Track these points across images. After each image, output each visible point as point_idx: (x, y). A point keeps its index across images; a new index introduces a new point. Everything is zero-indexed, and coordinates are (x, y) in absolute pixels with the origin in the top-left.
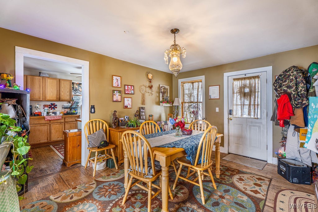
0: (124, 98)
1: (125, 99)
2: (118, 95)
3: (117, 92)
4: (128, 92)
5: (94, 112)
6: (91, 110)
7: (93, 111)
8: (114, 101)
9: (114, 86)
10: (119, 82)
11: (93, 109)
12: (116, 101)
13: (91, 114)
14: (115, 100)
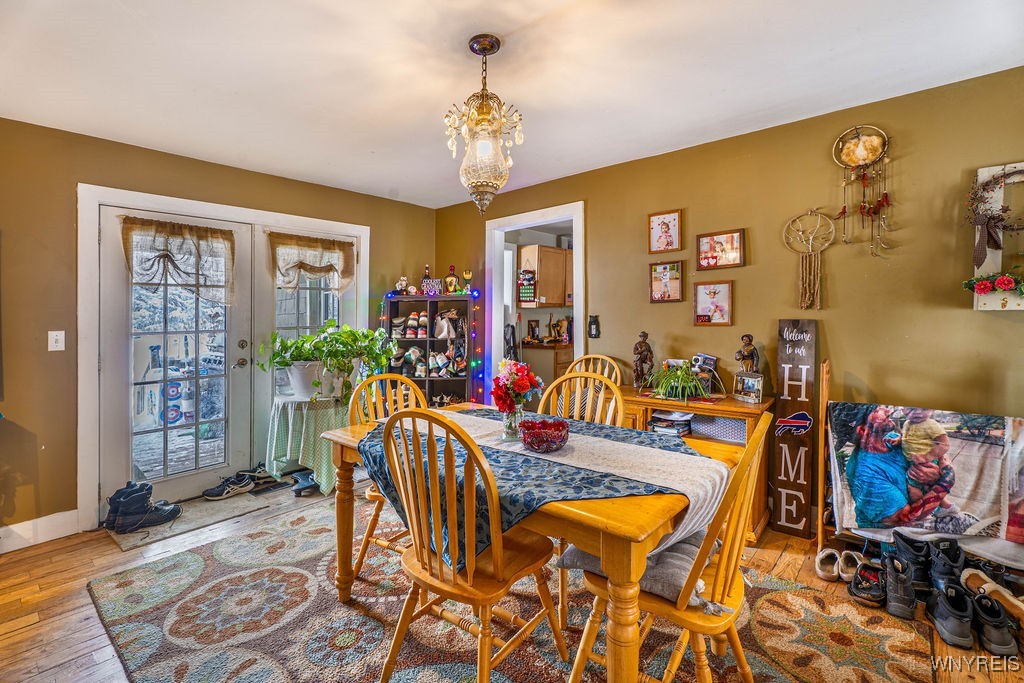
0: (696, 285)
1: (701, 288)
2: (668, 276)
3: (665, 268)
4: (712, 262)
5: (597, 336)
6: (590, 328)
7: (594, 332)
8: (653, 301)
9: (654, 249)
10: (674, 232)
11: (593, 327)
12: (662, 301)
13: (590, 339)
14: (657, 295)
